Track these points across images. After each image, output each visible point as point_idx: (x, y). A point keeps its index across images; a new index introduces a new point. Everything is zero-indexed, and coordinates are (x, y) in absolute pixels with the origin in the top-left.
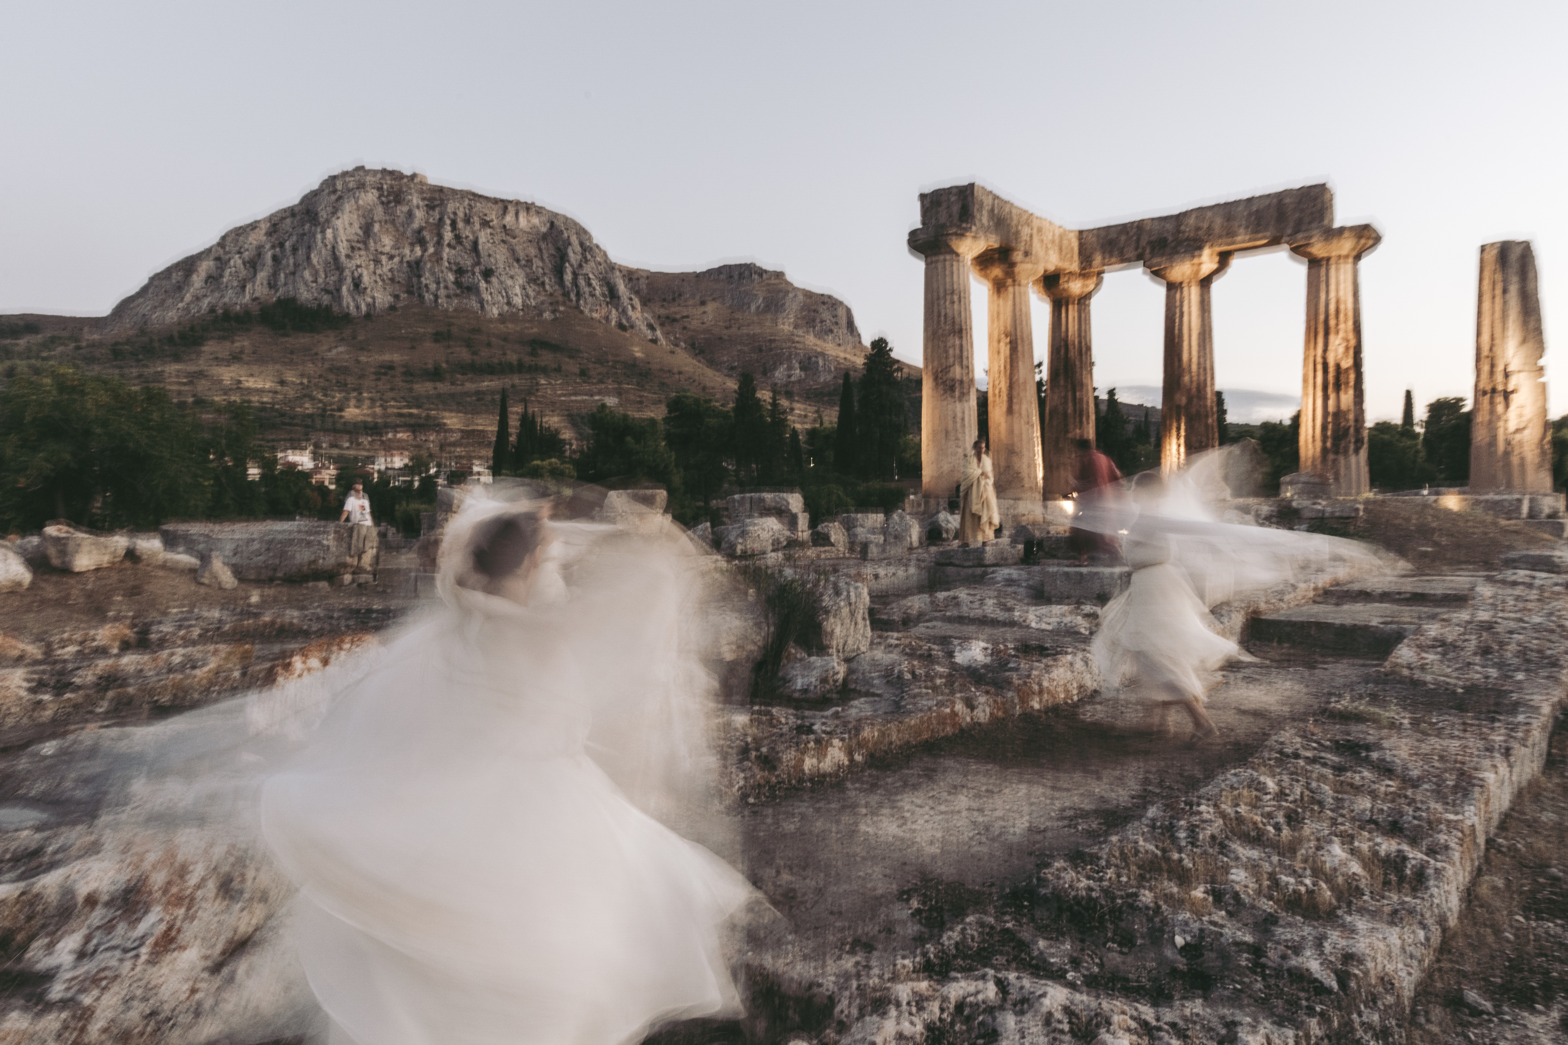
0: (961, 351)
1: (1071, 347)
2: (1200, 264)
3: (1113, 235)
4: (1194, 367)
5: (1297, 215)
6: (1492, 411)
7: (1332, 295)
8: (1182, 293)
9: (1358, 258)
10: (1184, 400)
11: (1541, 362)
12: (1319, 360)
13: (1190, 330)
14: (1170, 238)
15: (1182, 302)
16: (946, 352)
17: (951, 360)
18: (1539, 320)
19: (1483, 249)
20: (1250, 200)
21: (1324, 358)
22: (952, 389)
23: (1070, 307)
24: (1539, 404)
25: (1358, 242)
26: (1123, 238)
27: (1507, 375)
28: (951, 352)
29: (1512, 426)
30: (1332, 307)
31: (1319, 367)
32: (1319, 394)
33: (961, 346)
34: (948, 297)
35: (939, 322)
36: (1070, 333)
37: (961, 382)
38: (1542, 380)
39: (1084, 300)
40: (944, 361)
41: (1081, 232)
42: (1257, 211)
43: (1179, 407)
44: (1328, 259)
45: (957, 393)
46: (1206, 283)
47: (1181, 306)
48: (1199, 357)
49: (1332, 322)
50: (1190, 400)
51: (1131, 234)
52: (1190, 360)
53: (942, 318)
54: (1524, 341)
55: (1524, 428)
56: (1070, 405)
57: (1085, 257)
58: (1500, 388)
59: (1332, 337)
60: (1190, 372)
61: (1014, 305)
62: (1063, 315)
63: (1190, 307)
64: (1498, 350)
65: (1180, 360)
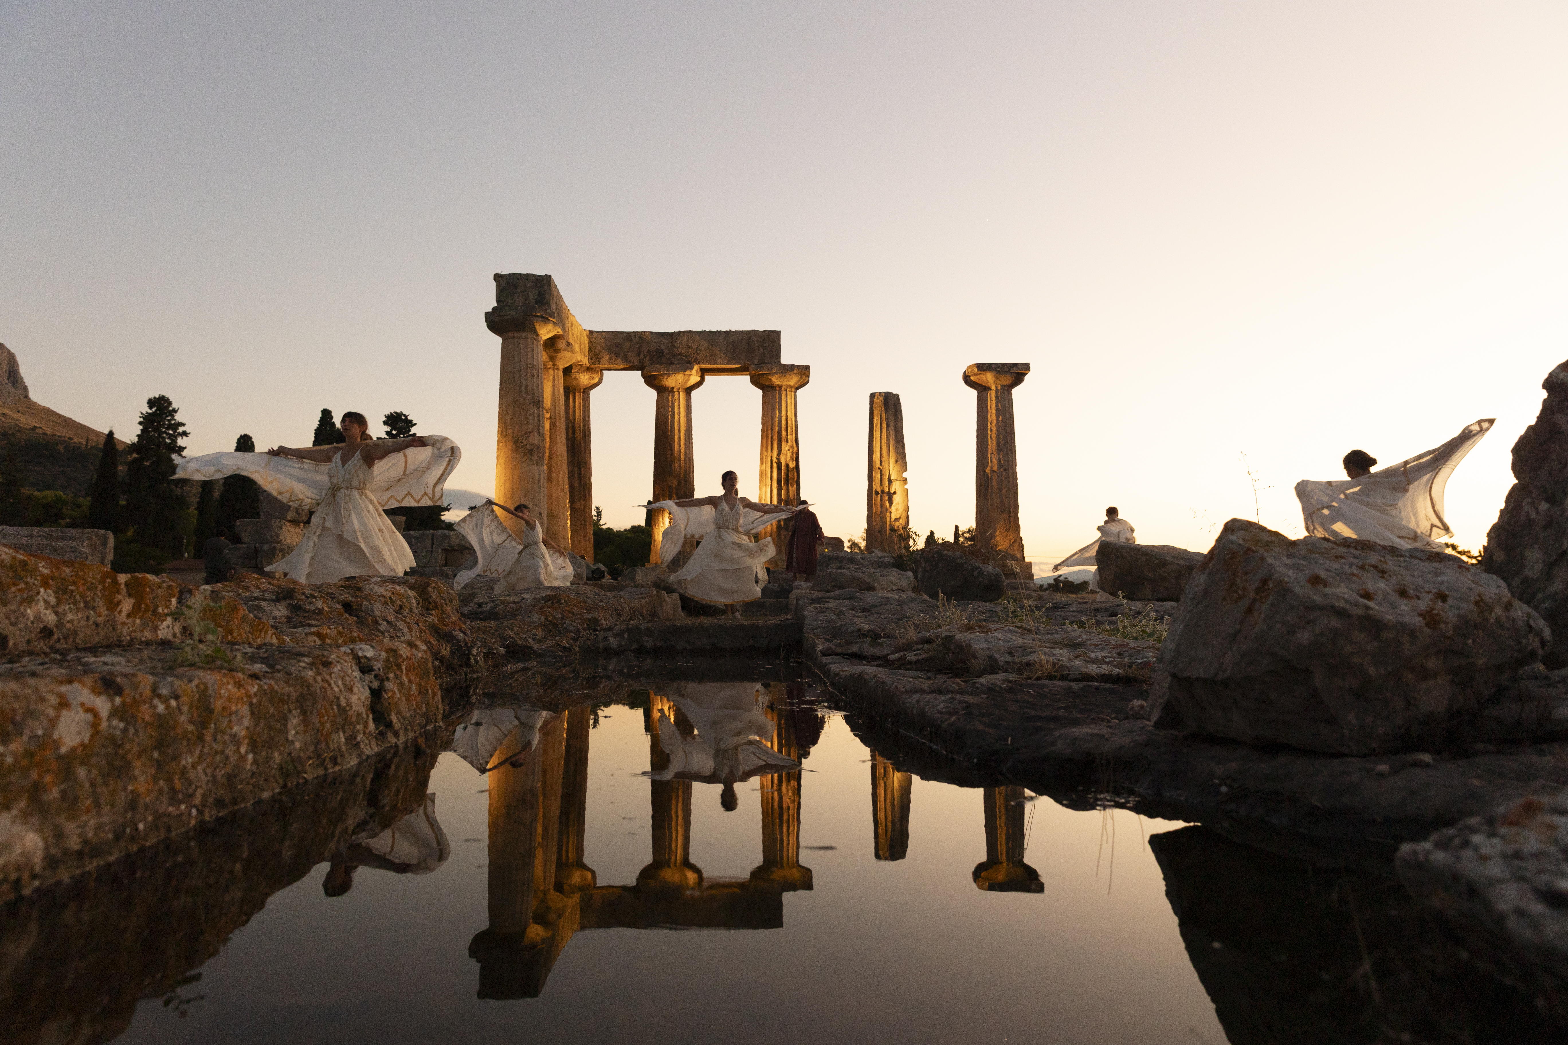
0: (539, 420)
1: (577, 429)
2: (690, 375)
3: (619, 340)
4: (682, 456)
5: (761, 350)
6: (882, 506)
7: (784, 413)
8: (673, 396)
9: (797, 389)
10: (674, 483)
11: (905, 475)
12: (775, 460)
13: (679, 426)
14: (666, 351)
15: (673, 404)
16: (527, 419)
17: (531, 426)
18: (903, 447)
19: (872, 396)
20: (728, 333)
21: (778, 459)
22: (531, 452)
23: (577, 394)
24: (905, 503)
25: (801, 378)
26: (628, 344)
27: (890, 482)
28: (531, 418)
29: (893, 517)
30: (784, 422)
31: (775, 465)
32: (775, 485)
33: (539, 416)
34: (529, 371)
35: (520, 392)
36: (577, 417)
37: (539, 447)
38: (906, 487)
39: (587, 390)
40: (524, 427)
41: (591, 332)
42: (733, 342)
43: (670, 488)
44: (780, 387)
45: (535, 458)
46: (689, 390)
47: (673, 407)
48: (685, 448)
49: (784, 433)
50: (679, 483)
51: (635, 341)
52: (680, 451)
53: (523, 389)
54: (896, 461)
55: (900, 518)
56: (576, 479)
57: (594, 354)
58: (887, 490)
59: (783, 444)
60: (679, 460)
61: (554, 386)
62: (571, 400)
63: (679, 408)
64: (885, 464)
65: (672, 449)
